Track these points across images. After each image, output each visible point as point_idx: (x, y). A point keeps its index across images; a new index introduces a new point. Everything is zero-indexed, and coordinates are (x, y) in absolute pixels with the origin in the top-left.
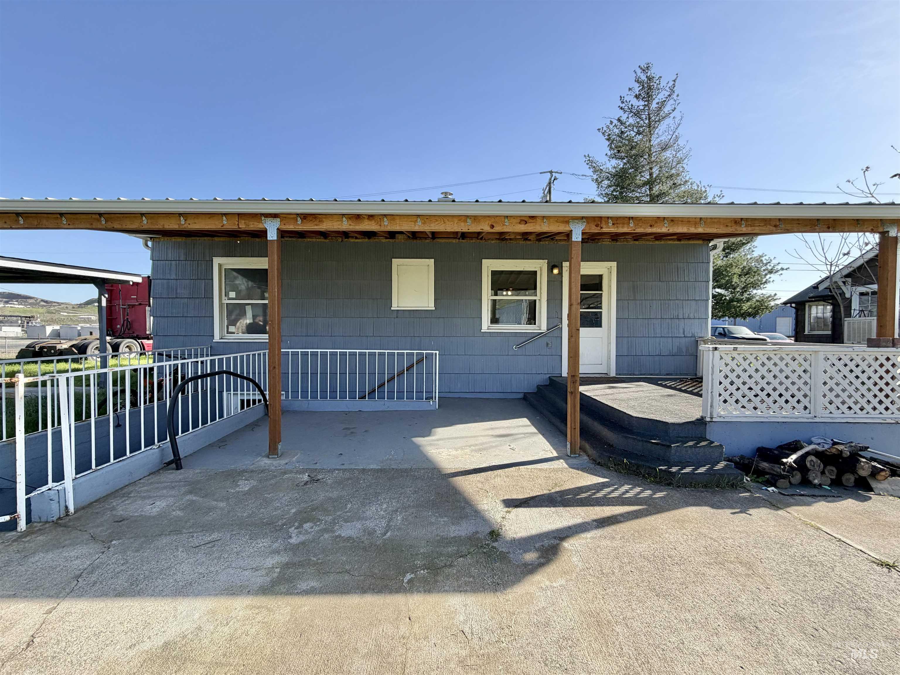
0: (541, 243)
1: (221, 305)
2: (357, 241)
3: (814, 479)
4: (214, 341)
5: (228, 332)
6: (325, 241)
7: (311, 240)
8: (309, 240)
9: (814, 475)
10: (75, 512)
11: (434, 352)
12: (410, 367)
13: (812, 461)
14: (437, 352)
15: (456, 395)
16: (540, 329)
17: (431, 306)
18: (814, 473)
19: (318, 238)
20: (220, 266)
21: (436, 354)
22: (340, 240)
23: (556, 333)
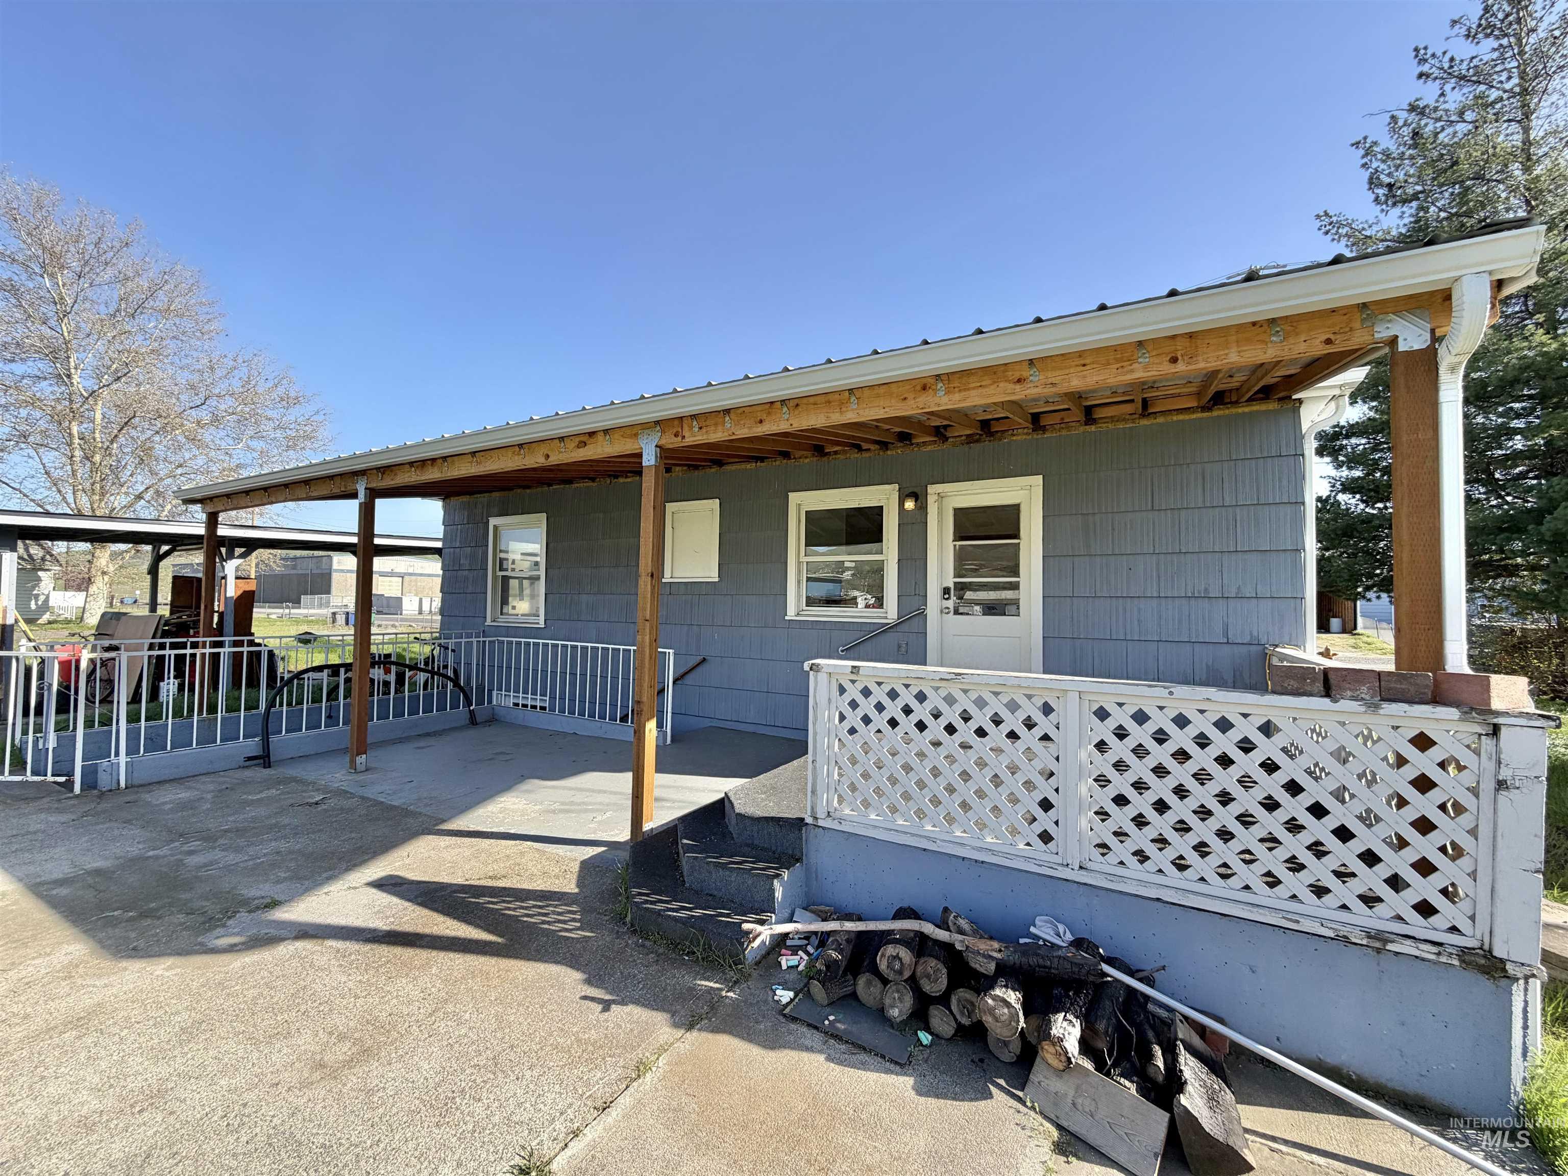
0: (889, 452)
1: (495, 577)
3: (893, 1007)
4: (486, 624)
5: (502, 614)
9: (896, 995)
10: (126, 788)
11: (667, 651)
13: (897, 957)
15: (751, 729)
16: (886, 618)
17: (713, 575)
18: (898, 991)
20: (496, 528)
23: (915, 625)
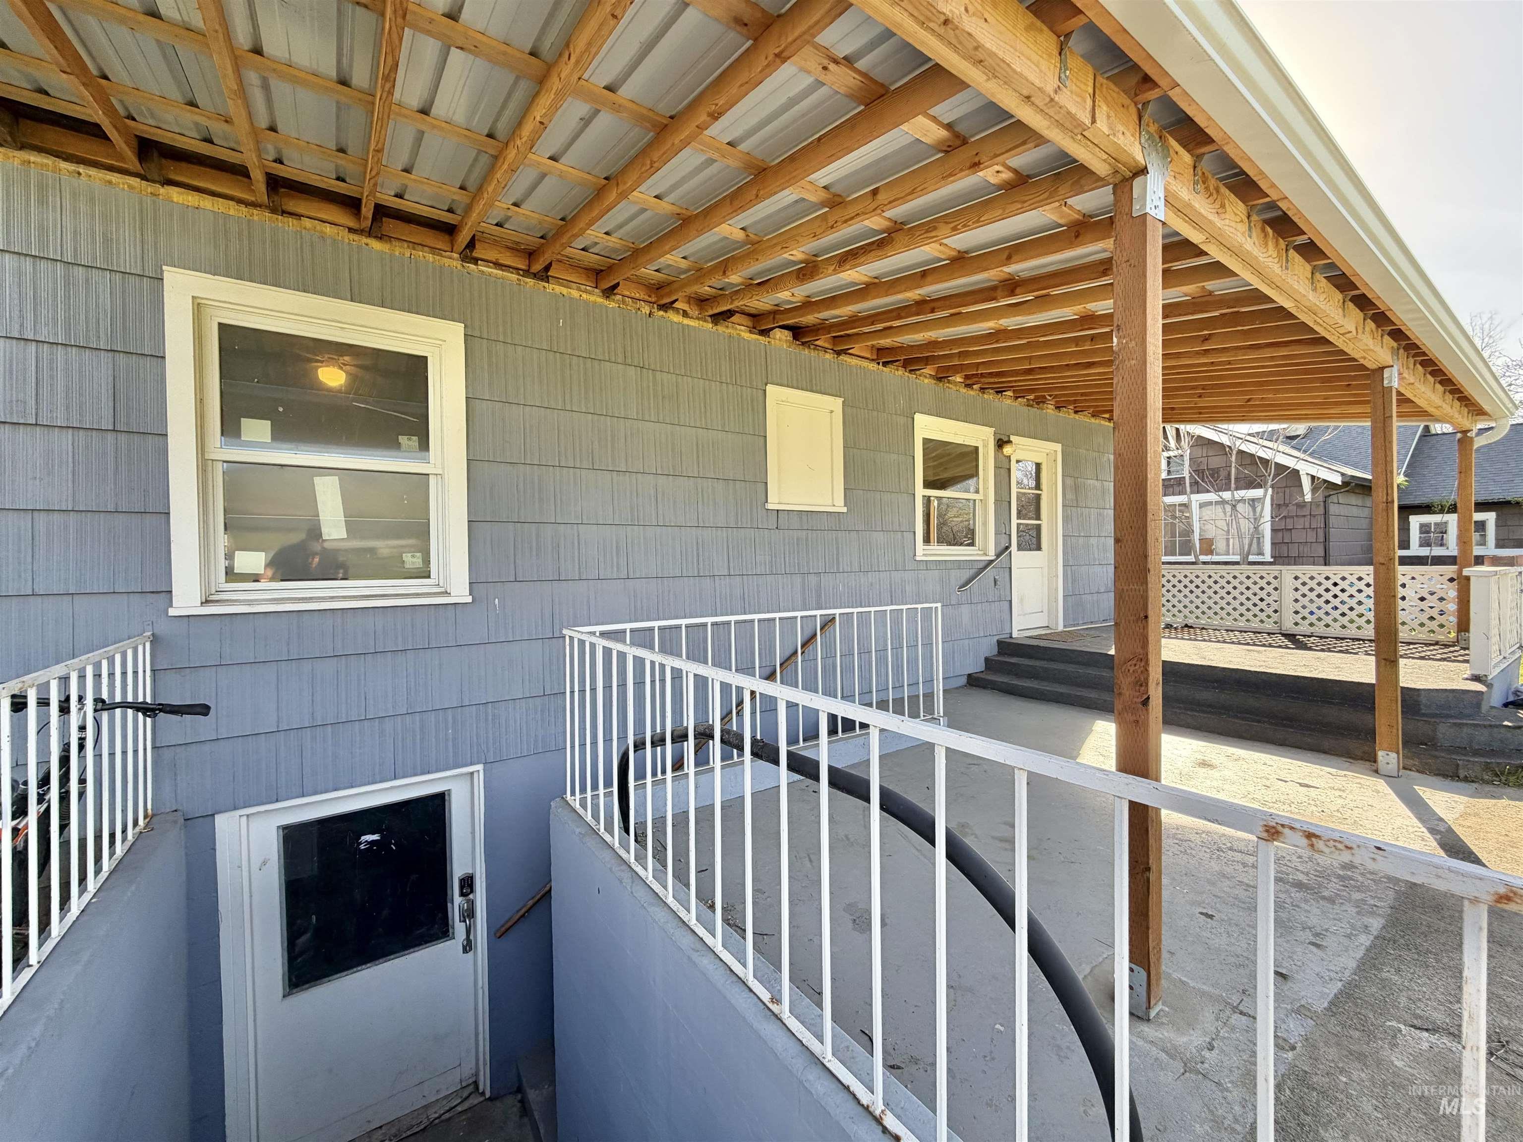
0: (985, 396)
1: (204, 465)
2: (686, 321)
4: (172, 612)
5: (231, 574)
6: (606, 302)
7: (565, 291)
8: (559, 289)
11: (934, 605)
12: (809, 641)
14: (939, 605)
16: (985, 554)
17: (839, 504)
19: (586, 291)
20: (198, 307)
21: (936, 608)
22: (646, 309)
23: (1006, 562)
